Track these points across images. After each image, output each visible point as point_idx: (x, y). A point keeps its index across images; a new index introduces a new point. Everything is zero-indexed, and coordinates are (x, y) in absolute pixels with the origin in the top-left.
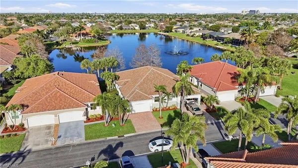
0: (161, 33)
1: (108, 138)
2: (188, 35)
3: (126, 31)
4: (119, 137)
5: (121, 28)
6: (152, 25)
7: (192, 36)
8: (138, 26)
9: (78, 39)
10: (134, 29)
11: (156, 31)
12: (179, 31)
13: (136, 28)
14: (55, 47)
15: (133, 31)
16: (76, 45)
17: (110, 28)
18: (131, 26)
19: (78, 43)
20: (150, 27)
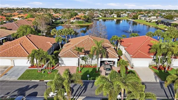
0: (130, 20)
1: (33, 81)
2: (147, 21)
3: (108, 18)
4: (40, 81)
5: (105, 16)
6: (126, 15)
7: (150, 22)
8: (116, 15)
9: (74, 21)
10: (113, 17)
11: (128, 19)
12: (142, 19)
13: (115, 16)
14: (60, 24)
15: (113, 18)
16: (73, 24)
17: (98, 16)
18: (112, 15)
19: (73, 23)
20: (125, 16)
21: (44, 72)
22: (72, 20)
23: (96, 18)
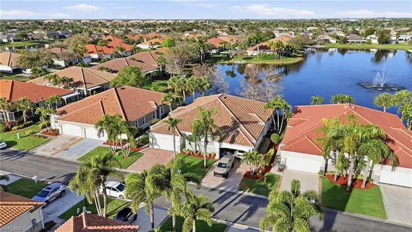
3: (352, 46)
5: (345, 41)
8: (377, 38)
9: (256, 53)
10: (369, 43)
11: (409, 48)
13: (373, 41)
14: (222, 61)
15: (366, 46)
16: (250, 61)
17: (327, 41)
18: (368, 38)
19: (252, 58)
20: (406, 40)
21: (119, 154)
22: (250, 52)
23: (319, 46)
